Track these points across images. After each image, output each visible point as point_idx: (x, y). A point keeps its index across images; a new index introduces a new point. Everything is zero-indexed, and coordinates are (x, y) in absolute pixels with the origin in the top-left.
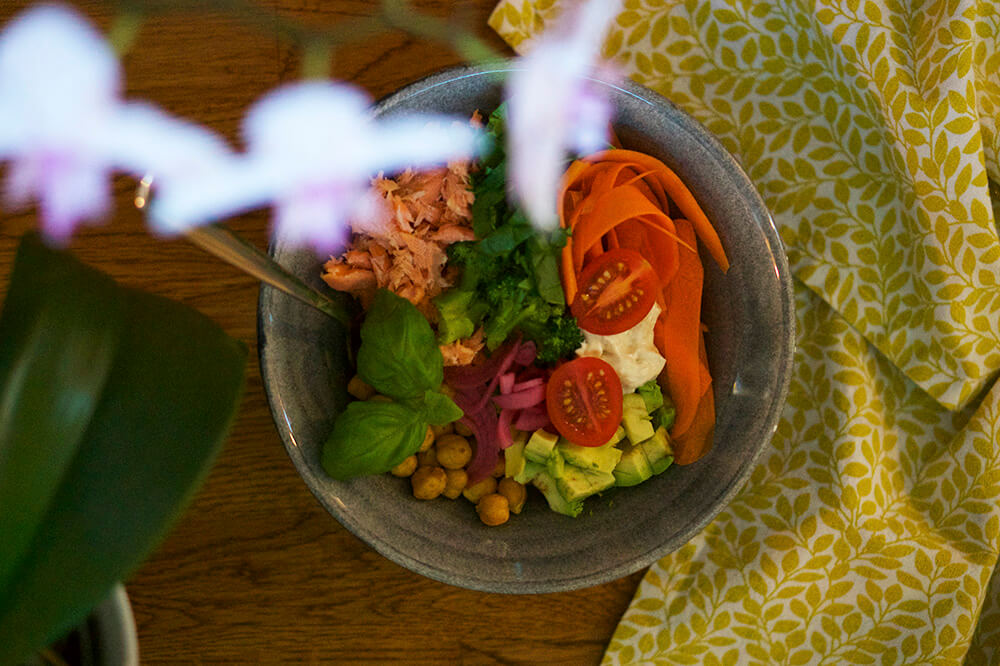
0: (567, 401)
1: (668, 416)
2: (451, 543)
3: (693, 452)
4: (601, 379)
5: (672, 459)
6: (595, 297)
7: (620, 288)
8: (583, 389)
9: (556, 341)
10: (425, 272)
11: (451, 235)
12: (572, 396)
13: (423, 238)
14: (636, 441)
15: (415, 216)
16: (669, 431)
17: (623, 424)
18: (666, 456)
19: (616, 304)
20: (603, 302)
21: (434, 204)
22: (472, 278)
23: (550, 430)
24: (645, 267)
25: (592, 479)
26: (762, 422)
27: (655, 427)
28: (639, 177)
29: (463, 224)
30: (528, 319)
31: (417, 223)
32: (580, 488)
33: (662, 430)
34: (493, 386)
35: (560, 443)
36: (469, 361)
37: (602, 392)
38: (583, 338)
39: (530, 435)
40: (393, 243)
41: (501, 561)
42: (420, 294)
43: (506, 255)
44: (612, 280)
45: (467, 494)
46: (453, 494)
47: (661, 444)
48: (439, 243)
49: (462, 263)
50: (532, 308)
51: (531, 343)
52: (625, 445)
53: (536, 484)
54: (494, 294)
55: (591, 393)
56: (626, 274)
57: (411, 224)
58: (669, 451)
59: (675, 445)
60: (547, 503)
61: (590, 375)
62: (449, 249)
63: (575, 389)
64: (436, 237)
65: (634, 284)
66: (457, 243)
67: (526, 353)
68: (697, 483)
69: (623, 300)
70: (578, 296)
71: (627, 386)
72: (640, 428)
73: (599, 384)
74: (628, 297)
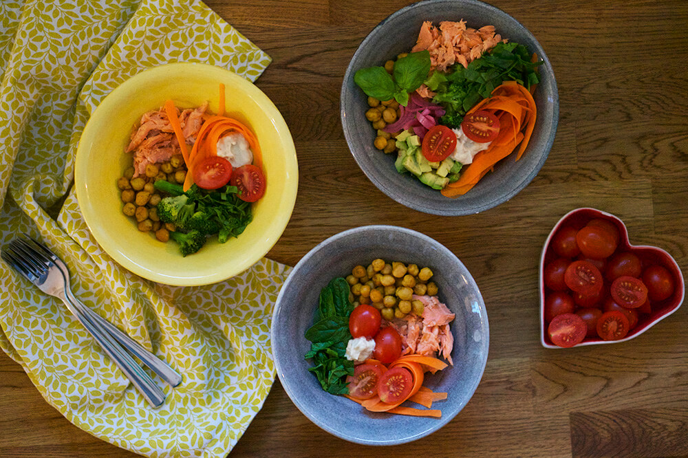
0: (434, 137)
1: (454, 178)
2: (361, 136)
3: (449, 194)
4: (450, 143)
5: (441, 188)
6: (474, 121)
7: (484, 127)
8: (442, 140)
9: (451, 119)
10: (444, 60)
11: (462, 59)
12: (437, 138)
13: (455, 51)
14: (438, 173)
15: (460, 43)
16: (449, 183)
17: (441, 164)
18: (441, 186)
19: (478, 130)
20: (476, 125)
21: (468, 47)
22: (452, 77)
23: (421, 140)
24: (498, 130)
25: (415, 167)
26: (476, 207)
27: (447, 176)
28: (526, 108)
29: (469, 61)
30: (451, 104)
31: (458, 46)
32: (409, 164)
33: (448, 179)
34: (421, 109)
35: (419, 147)
36: (423, 96)
37: (446, 147)
38: (459, 128)
39: (415, 135)
40: (445, 43)
41: (367, 156)
42: (435, 64)
43: (468, 81)
44: (485, 122)
45: (379, 131)
46: (375, 126)
47: (443, 182)
48: (457, 58)
49: (454, 71)
50: (457, 102)
51: (445, 112)
52: (434, 170)
53: (399, 152)
54: (452, 87)
55: (443, 144)
56: (490, 125)
57: (456, 44)
58: (443, 186)
59: (446, 187)
60: (396, 160)
61: (448, 138)
62: (457, 62)
63: (441, 137)
64: (458, 55)
65: (489, 131)
66: (460, 64)
67: (440, 113)
68: (440, 202)
69: (481, 131)
70: (471, 115)
71: (453, 155)
72: (443, 171)
73: (447, 143)
74: (483, 132)
